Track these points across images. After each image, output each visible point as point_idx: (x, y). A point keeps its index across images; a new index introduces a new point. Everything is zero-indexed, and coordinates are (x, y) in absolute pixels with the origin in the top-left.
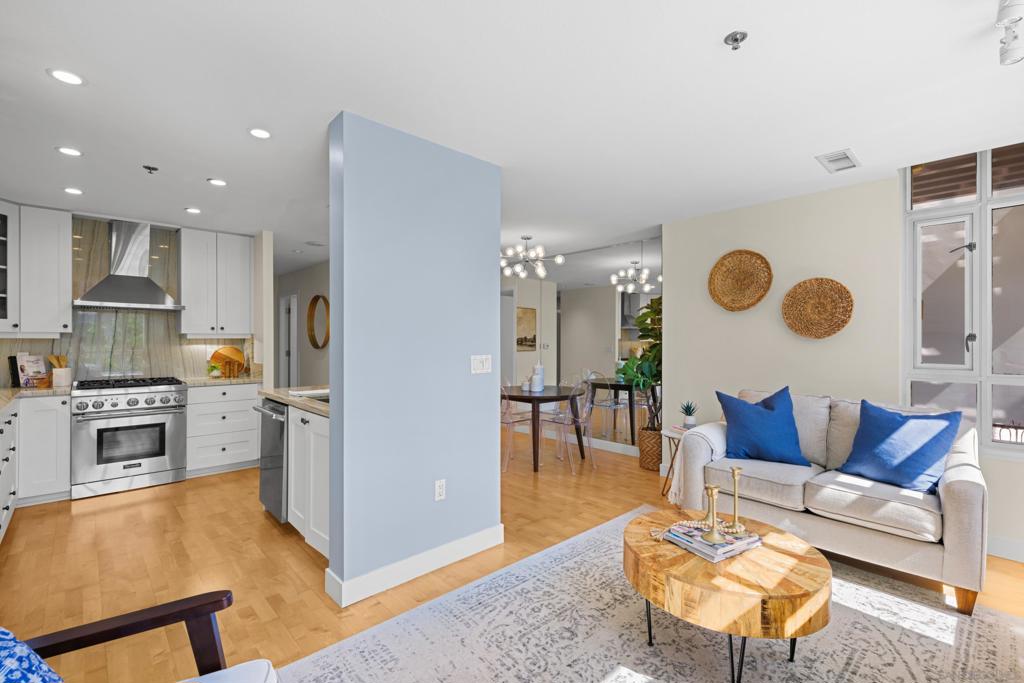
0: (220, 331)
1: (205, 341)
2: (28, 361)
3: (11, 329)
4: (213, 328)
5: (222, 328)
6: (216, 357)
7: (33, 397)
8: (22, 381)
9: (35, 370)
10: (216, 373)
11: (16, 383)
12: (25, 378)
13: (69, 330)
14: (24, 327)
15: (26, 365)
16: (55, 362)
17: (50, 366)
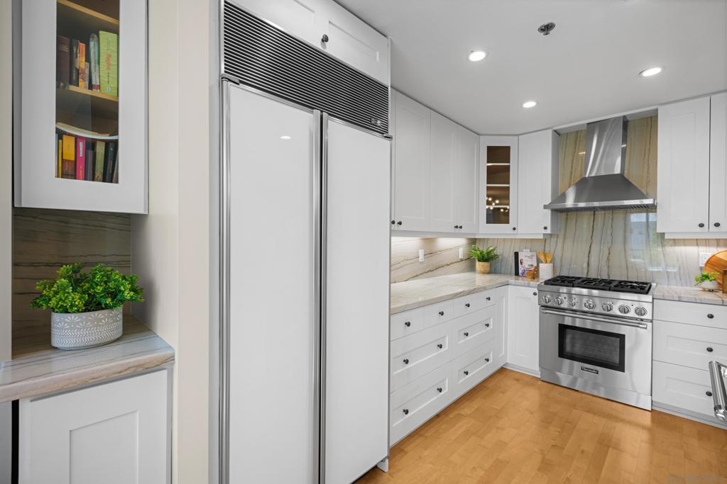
0: (713, 228)
1: (697, 242)
2: (525, 256)
3: (512, 232)
4: (702, 225)
5: (717, 225)
6: (712, 263)
7: (515, 285)
8: (520, 271)
9: (530, 264)
10: (708, 284)
11: (517, 274)
12: (523, 269)
13: (549, 231)
14: (520, 230)
15: (524, 259)
16: (542, 258)
17: (539, 261)
